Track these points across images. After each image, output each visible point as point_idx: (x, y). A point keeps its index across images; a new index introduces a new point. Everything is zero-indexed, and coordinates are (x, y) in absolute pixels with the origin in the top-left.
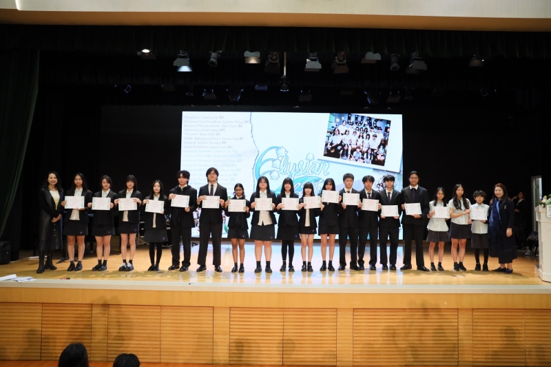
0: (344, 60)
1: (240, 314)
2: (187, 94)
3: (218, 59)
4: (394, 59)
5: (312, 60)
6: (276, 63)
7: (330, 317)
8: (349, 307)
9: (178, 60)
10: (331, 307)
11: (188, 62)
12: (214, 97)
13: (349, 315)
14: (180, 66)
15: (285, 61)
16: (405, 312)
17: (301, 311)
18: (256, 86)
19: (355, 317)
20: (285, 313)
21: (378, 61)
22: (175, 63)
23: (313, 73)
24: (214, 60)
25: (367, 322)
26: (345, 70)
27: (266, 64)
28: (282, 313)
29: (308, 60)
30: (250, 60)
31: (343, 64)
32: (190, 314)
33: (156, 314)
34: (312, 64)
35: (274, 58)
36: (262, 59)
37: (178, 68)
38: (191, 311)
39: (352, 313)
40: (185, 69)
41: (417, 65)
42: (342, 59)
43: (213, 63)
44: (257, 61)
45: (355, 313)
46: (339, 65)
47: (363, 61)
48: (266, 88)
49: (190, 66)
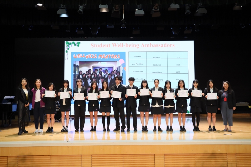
0: (158, 9)
1: (98, 159)
2: (66, 31)
3: (84, 10)
4: (187, 8)
5: (139, 9)
6: (118, 12)
7: (151, 159)
8: (162, 153)
9: (60, 10)
10: (151, 153)
11: (66, 12)
12: (82, 32)
13: (162, 158)
14: (61, 14)
15: (123, 10)
16: (195, 156)
17: (134, 156)
18: (107, 26)
19: (165, 159)
20: (124, 157)
21: (178, 9)
22: (58, 12)
23: (140, 17)
24: (81, 10)
25: (172, 162)
26: (158, 15)
27: (112, 12)
28: (122, 157)
29: (136, 9)
30: (102, 10)
31: (157, 12)
32: (68, 160)
33: (47, 160)
34: (139, 12)
35: (117, 8)
36: (110, 9)
37: (60, 15)
38: (68, 158)
39: (163, 157)
40: (64, 15)
41: (201, 11)
42: (156, 8)
43: (80, 12)
44: (106, 10)
45: (165, 157)
46: (155, 12)
47: (169, 10)
48: (113, 27)
49: (67, 14)
